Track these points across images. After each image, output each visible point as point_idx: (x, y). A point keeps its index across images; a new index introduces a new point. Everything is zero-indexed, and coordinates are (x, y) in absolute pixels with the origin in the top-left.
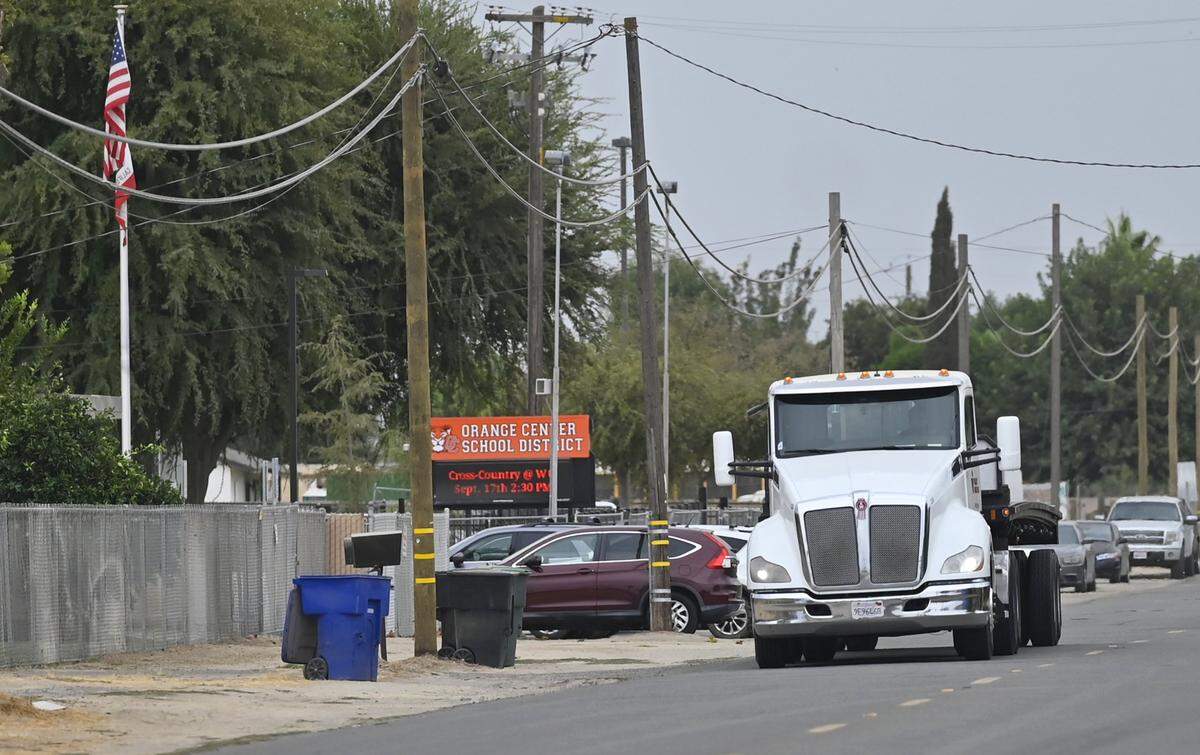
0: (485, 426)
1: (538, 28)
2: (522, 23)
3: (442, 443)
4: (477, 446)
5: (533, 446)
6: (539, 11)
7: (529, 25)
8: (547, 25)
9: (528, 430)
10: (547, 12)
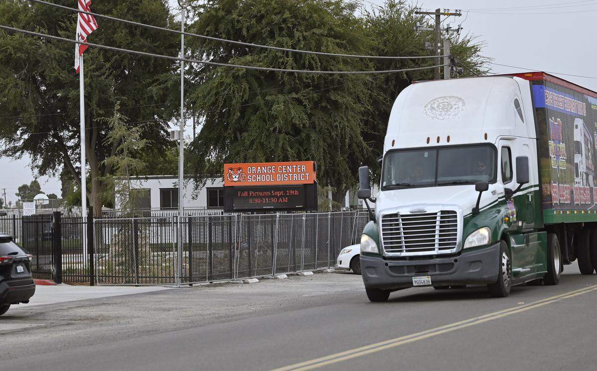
0: (259, 168)
1: (438, 17)
2: (430, 15)
3: (237, 177)
4: (255, 178)
5: (284, 178)
6: (438, 10)
7: (434, 16)
8: (441, 16)
9: (281, 169)
10: (442, 11)
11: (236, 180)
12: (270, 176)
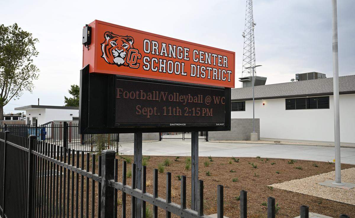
0: (164, 45)
3: (123, 55)
4: (157, 65)
11: (119, 61)
12: (181, 65)
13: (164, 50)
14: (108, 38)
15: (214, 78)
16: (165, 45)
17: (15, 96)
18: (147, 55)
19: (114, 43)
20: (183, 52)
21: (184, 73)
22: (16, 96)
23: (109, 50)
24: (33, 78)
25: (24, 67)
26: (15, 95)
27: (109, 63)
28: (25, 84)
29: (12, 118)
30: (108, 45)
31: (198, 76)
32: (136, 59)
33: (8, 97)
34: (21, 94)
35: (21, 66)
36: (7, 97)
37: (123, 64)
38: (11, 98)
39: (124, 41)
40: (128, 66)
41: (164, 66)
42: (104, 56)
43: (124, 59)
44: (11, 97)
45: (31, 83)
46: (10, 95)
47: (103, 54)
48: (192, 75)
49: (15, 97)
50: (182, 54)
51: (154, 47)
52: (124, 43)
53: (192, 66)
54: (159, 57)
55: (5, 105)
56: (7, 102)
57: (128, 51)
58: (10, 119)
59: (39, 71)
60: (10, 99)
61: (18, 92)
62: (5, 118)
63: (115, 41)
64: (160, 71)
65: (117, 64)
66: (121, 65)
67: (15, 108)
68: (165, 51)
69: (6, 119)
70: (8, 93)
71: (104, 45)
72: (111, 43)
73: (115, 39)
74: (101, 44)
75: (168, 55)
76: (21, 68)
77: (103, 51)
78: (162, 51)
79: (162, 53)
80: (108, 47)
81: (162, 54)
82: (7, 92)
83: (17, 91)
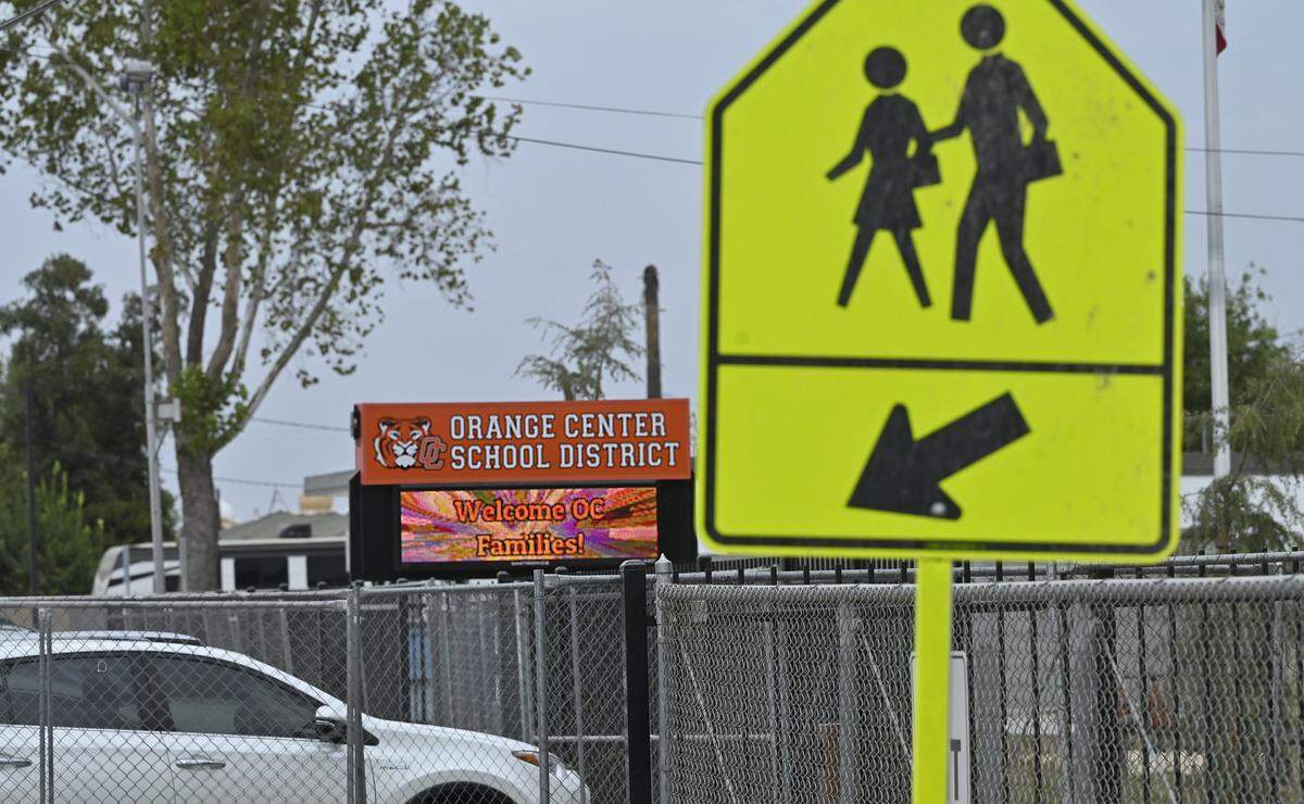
13: (494, 427)
14: (384, 428)
15: (624, 464)
16: (496, 417)
17: (309, 343)
18: (457, 442)
19: (395, 435)
20: (540, 425)
21: (543, 463)
22: (324, 349)
23: (387, 447)
24: (471, 144)
25: (384, 38)
26: (305, 332)
27: (389, 467)
28: (397, 215)
29: (297, 569)
30: (385, 438)
31: (580, 465)
32: (436, 453)
33: (253, 358)
34: (364, 322)
35: (354, 43)
36: (240, 364)
37: (413, 466)
38: (282, 363)
39: (414, 426)
40: (422, 466)
41: (496, 456)
42: (380, 457)
43: (414, 457)
44: (275, 357)
45: (448, 195)
46: (262, 336)
47: (377, 454)
48: (563, 465)
49: (309, 358)
50: (536, 428)
51: (471, 427)
52: (412, 429)
53: (563, 447)
54: (483, 443)
55: (225, 439)
56: (242, 415)
57: (421, 442)
58: (280, 577)
59: (520, 67)
60: (272, 377)
61: (335, 302)
62: (228, 567)
63: (398, 429)
64: (488, 466)
65: (402, 467)
66: (409, 467)
67: (307, 480)
68: (497, 430)
69: (240, 584)
70: (250, 325)
71: (377, 441)
72: (392, 435)
73: (396, 426)
74: (374, 440)
75: (504, 434)
76: (350, 63)
77: (377, 449)
78: (491, 430)
79: (489, 433)
80: (385, 442)
81: (489, 436)
82: (242, 313)
83: (326, 296)
